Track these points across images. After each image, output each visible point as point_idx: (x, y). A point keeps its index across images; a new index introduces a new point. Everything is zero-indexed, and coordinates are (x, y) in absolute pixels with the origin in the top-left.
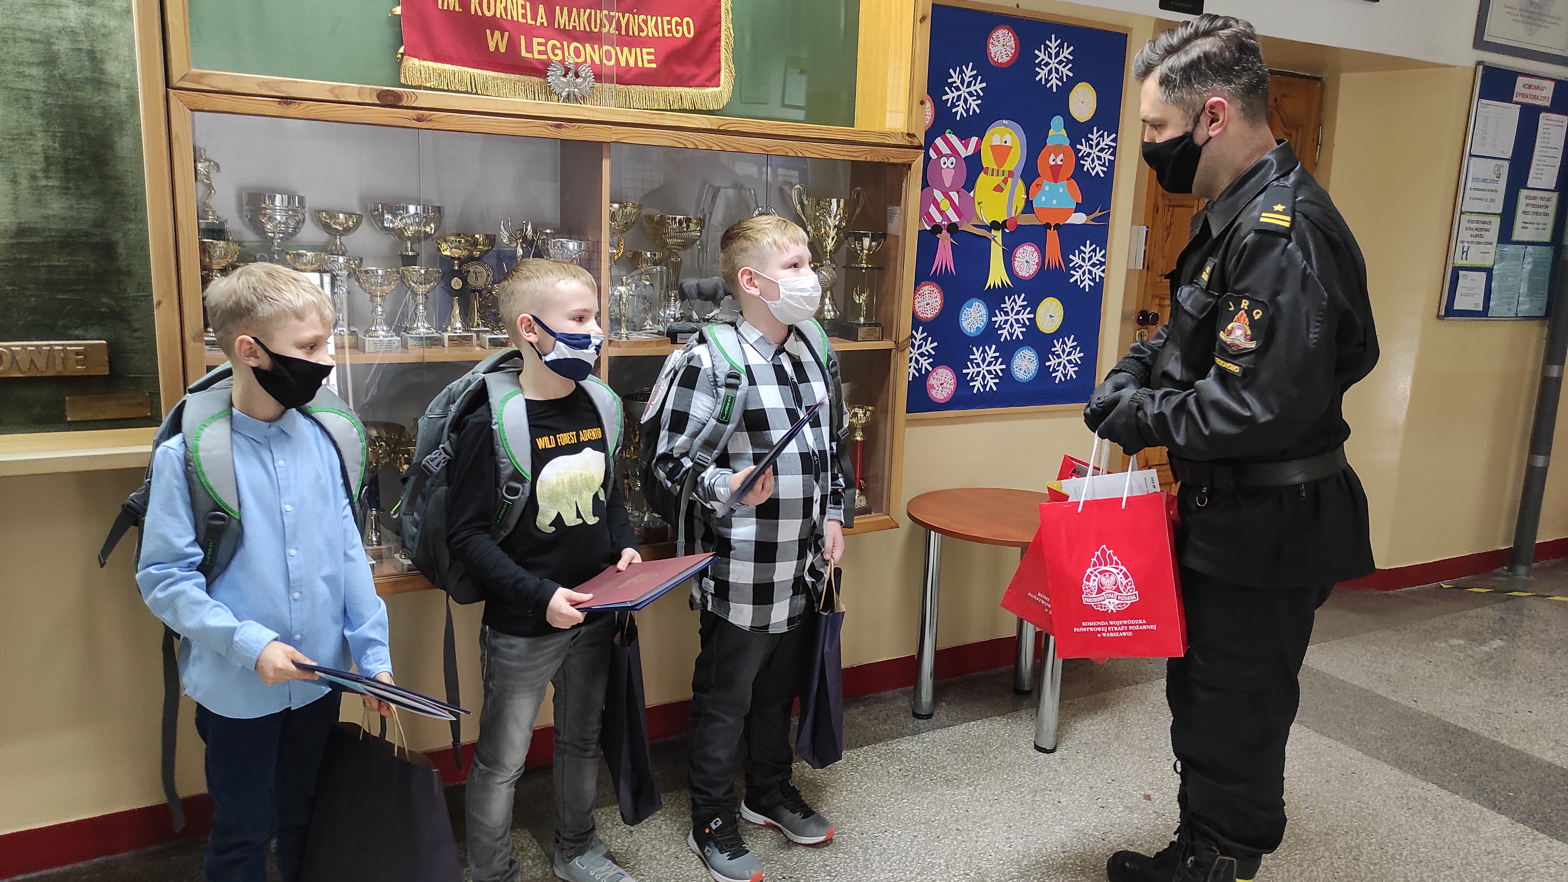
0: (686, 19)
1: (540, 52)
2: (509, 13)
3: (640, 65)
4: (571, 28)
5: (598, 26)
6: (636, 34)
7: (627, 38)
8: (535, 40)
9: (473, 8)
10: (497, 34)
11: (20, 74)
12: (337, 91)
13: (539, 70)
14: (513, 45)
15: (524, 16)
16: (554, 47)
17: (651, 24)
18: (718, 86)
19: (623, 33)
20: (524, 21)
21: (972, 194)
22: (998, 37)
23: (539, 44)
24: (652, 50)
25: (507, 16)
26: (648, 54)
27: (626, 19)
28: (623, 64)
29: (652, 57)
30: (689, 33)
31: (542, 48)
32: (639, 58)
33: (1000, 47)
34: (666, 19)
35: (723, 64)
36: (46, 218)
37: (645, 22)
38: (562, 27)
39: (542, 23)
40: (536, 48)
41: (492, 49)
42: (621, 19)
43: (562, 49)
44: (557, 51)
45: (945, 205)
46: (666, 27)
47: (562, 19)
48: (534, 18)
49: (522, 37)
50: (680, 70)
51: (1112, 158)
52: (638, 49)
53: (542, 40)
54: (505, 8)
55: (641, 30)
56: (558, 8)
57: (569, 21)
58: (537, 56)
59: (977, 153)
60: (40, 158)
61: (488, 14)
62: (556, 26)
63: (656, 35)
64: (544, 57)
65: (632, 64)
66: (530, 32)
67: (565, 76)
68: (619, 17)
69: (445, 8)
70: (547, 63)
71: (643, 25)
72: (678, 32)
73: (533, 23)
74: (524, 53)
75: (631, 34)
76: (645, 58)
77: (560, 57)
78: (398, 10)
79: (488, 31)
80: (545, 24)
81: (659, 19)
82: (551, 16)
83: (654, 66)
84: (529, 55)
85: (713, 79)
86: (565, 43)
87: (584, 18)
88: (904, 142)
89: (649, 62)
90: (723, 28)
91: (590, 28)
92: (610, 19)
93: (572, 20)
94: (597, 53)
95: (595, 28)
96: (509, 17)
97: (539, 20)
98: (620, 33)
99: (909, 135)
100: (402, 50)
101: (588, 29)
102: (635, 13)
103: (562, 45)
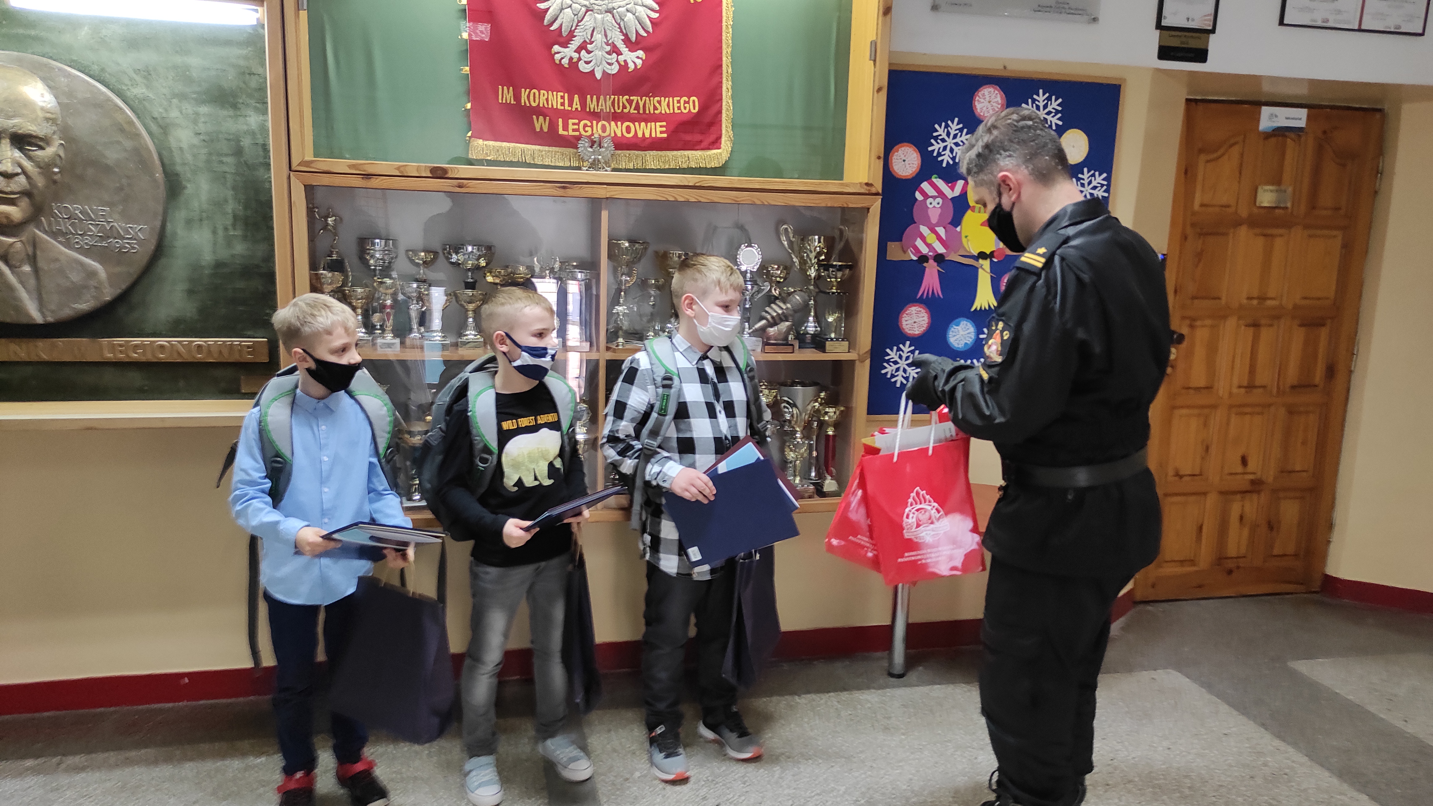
0: (692, 98)
1: (574, 130)
2: (550, 103)
3: (653, 135)
4: (599, 111)
5: (621, 108)
6: (652, 112)
7: (644, 116)
8: (571, 121)
9: (523, 101)
10: (541, 118)
11: (221, 162)
12: (402, 169)
13: (571, 143)
14: (553, 126)
15: (563, 104)
16: (585, 126)
17: (664, 104)
18: (719, 148)
19: (641, 111)
20: (562, 108)
21: (958, 229)
22: (984, 95)
23: (574, 124)
24: (664, 124)
25: (548, 105)
26: (661, 126)
27: (643, 101)
28: (640, 135)
29: (664, 129)
30: (694, 109)
31: (576, 127)
32: (653, 131)
33: (986, 104)
34: (676, 99)
35: (724, 132)
36: (233, 256)
37: (659, 102)
38: (592, 110)
39: (576, 109)
40: (571, 127)
41: (538, 130)
42: (640, 101)
43: (592, 127)
44: (587, 129)
45: (931, 238)
46: (676, 105)
47: (592, 104)
48: (571, 104)
49: (560, 120)
50: (688, 137)
51: (1106, 195)
52: (653, 124)
53: (576, 121)
54: (547, 100)
55: (655, 108)
56: (589, 96)
57: (598, 106)
58: (571, 133)
59: (964, 194)
60: (230, 216)
61: (534, 105)
62: (588, 110)
63: (668, 112)
64: (577, 133)
65: (647, 135)
66: (566, 115)
67: (591, 147)
68: (637, 100)
69: (504, 102)
70: (578, 138)
71: (657, 105)
72: (685, 108)
73: (570, 108)
74: (561, 132)
75: (647, 112)
76: (657, 130)
77: (588, 134)
78: (469, 106)
79: (534, 117)
80: (579, 109)
81: (671, 99)
82: (583, 103)
83: (665, 135)
84: (565, 133)
85: (716, 143)
86: (595, 122)
87: (609, 103)
88: (862, 191)
89: (661, 132)
90: (724, 104)
91: (614, 109)
92: (630, 102)
93: (600, 104)
94: (620, 128)
95: (619, 109)
96: (550, 106)
97: (574, 106)
98: (639, 112)
99: (867, 184)
100: (469, 134)
101: (613, 111)
102: (651, 96)
103: (592, 124)
